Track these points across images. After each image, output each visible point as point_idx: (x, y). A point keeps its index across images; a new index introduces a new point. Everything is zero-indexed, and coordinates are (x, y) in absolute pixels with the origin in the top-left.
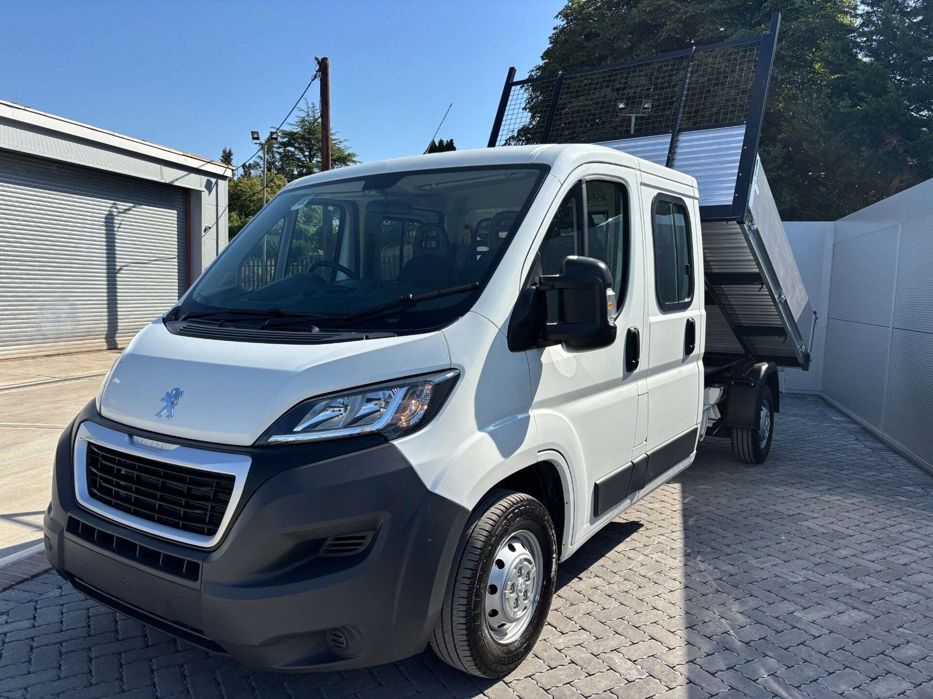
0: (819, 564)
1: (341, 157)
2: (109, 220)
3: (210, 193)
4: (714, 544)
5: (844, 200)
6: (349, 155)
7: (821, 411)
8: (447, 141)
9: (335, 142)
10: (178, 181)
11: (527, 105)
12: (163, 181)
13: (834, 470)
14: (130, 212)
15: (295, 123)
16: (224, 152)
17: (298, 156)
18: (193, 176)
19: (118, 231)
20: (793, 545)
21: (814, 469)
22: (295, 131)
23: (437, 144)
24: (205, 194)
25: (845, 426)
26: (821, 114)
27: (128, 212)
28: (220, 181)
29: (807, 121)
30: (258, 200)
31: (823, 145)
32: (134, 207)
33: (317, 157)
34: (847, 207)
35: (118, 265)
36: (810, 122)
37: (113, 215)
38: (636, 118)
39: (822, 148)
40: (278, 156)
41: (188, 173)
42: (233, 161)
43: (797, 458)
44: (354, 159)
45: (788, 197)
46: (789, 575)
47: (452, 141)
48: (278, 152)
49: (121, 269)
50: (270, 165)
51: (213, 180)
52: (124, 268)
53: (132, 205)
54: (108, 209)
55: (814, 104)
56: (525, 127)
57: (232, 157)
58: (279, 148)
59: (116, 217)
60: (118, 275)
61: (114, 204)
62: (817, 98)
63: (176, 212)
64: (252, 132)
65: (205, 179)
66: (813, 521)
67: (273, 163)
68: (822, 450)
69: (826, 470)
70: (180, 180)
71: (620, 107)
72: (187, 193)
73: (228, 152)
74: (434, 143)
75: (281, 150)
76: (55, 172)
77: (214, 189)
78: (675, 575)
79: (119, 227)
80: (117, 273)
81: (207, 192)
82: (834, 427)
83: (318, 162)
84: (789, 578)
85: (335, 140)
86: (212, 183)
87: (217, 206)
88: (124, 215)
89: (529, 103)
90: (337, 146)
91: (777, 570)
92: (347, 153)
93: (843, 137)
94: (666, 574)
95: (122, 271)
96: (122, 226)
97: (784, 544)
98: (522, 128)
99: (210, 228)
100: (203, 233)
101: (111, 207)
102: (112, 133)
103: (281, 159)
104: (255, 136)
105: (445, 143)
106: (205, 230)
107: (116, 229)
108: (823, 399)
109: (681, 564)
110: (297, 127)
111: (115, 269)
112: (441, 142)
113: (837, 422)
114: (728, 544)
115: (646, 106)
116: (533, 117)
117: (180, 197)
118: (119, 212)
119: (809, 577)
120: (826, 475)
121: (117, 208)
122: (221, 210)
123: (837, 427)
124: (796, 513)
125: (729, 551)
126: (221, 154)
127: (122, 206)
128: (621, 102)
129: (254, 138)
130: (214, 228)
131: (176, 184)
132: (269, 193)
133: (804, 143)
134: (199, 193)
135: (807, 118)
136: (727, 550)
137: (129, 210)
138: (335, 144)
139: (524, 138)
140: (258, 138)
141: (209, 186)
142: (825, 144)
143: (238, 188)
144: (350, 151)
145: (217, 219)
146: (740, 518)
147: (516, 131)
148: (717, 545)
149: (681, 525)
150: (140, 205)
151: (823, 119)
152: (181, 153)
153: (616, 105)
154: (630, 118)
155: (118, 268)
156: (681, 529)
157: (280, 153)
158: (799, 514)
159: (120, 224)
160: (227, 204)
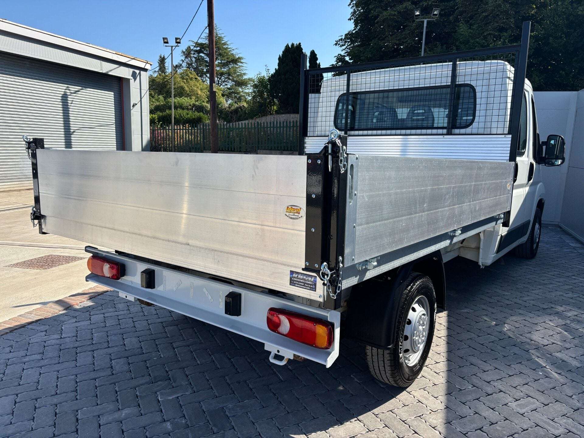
0: (578, 409)
1: (234, 60)
2: (65, 98)
3: (135, 80)
4: (475, 380)
5: (578, 81)
6: (239, 58)
7: (560, 237)
8: (297, 44)
9: (230, 50)
10: (112, 71)
11: (351, 16)
12: (101, 71)
13: (578, 295)
14: (79, 93)
15: (204, 37)
16: (161, 57)
17: (206, 59)
18: (122, 68)
19: (71, 106)
20: (550, 383)
21: (561, 293)
22: (204, 42)
23: (290, 46)
24: (132, 81)
25: (580, 251)
26: (565, 16)
27: (77, 93)
28: (142, 72)
29: (553, 22)
30: (178, 87)
31: (565, 39)
32: (82, 89)
33: (218, 59)
34: (580, 85)
35: (72, 129)
36: (556, 23)
37: (66, 95)
38: (428, 22)
39: (563, 42)
40: (194, 59)
41: (118, 66)
42: (166, 63)
43: (545, 282)
44: (242, 61)
45: (537, 78)
46: (549, 424)
47: (300, 44)
48: (194, 57)
49: (74, 132)
50: (189, 65)
51: (137, 72)
52: (77, 131)
53: (80, 88)
54: (64, 90)
55: (559, 9)
56: (350, 32)
57: (165, 61)
58: (194, 54)
59: (69, 97)
60: (72, 136)
61: (68, 87)
62: (562, 5)
63: (113, 93)
64: (163, 38)
65: (131, 70)
66: (566, 352)
67: (191, 64)
68: (566, 275)
69: (570, 295)
70: (113, 71)
71: (416, 14)
72: (120, 80)
73: (162, 57)
74: (288, 45)
75: (195, 56)
76: (28, 66)
77: (138, 77)
78: (435, 422)
79: (72, 103)
80: (71, 134)
81: (133, 80)
82: (572, 252)
83: (219, 63)
84: (551, 429)
85: (230, 48)
86: (136, 73)
87: (141, 89)
88: (75, 95)
89: (353, 15)
90: (231, 52)
91: (537, 417)
92: (237, 57)
93: (579, 34)
94: (427, 419)
95: (75, 133)
96: (73, 102)
97: (541, 381)
98: (348, 33)
99: (136, 104)
100: (132, 108)
101: (66, 89)
102: (65, 38)
103: (196, 62)
104: (166, 41)
105: (295, 45)
106: (133, 106)
107: (69, 104)
108: (561, 228)
109: (442, 406)
110: (205, 40)
111: (70, 132)
112: (293, 45)
113: (574, 248)
114: (489, 381)
115: (435, 13)
116: (356, 25)
117: (116, 83)
118: (71, 93)
119: (570, 428)
120: (571, 300)
121: (69, 90)
122: (143, 92)
123: (575, 253)
124: (550, 342)
125: (489, 390)
126: (158, 58)
127: (73, 88)
128: (417, 11)
129: (165, 43)
130: (139, 105)
131: (110, 73)
132: (185, 83)
133: (551, 38)
134: (128, 80)
135: (554, 20)
136: (487, 388)
137: (78, 91)
138: (230, 51)
139: (349, 40)
140: (167, 43)
141: (134, 75)
142: (566, 39)
143: (165, 80)
144: (240, 56)
145: (141, 98)
146: (499, 347)
147: (344, 35)
148: (478, 382)
149: (445, 355)
150: (86, 88)
151: (565, 21)
152: (114, 52)
153: (414, 13)
154: (423, 22)
155: (72, 131)
156: (444, 359)
157: (195, 58)
158: (553, 343)
159: (72, 101)
160: (148, 88)
